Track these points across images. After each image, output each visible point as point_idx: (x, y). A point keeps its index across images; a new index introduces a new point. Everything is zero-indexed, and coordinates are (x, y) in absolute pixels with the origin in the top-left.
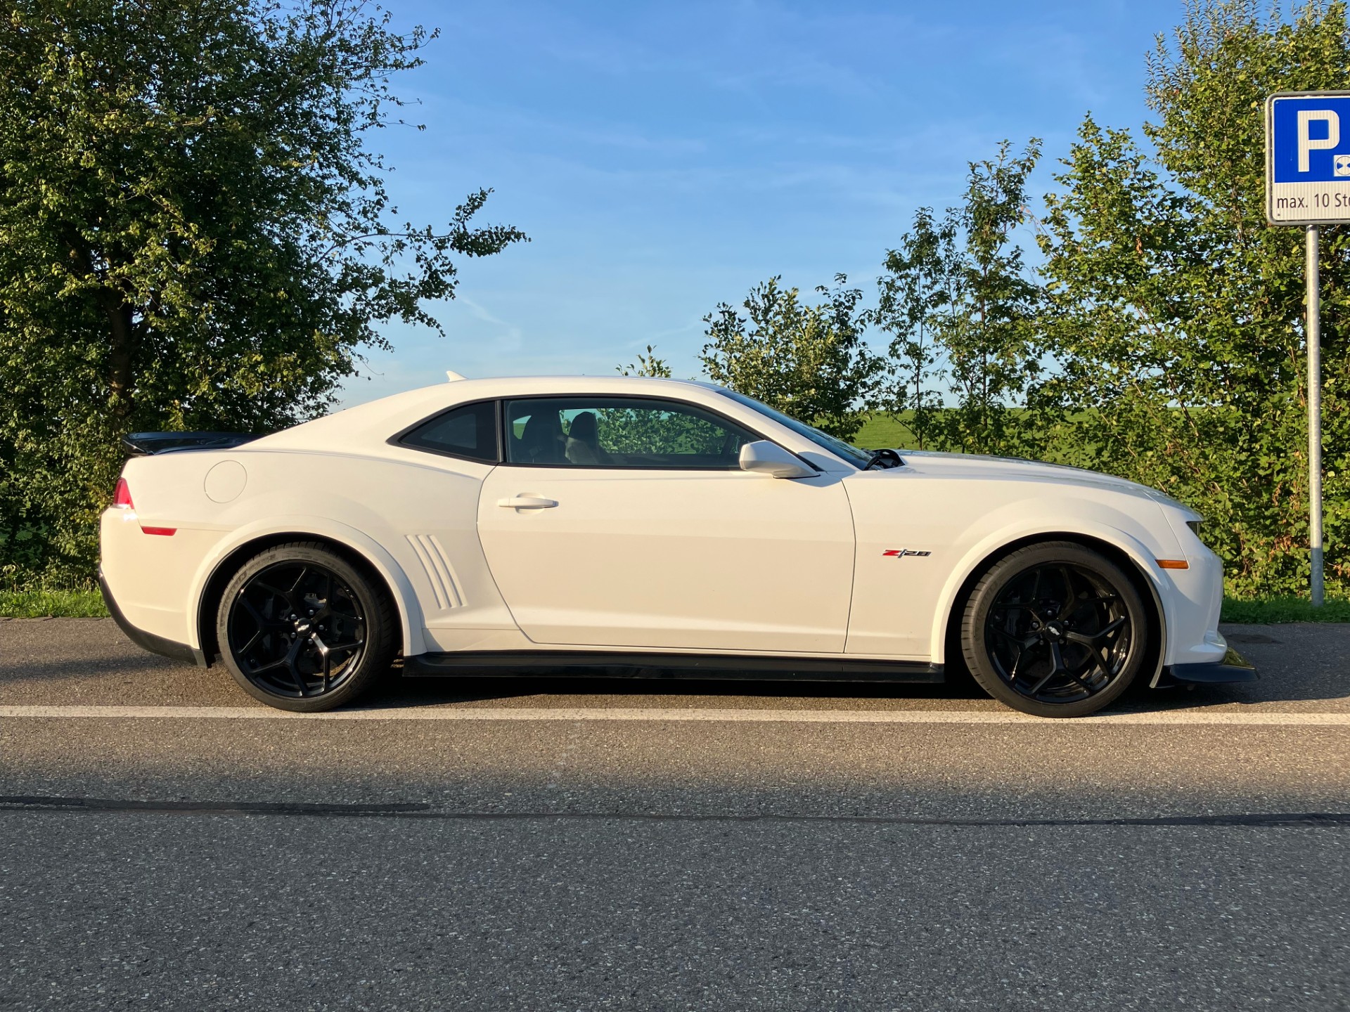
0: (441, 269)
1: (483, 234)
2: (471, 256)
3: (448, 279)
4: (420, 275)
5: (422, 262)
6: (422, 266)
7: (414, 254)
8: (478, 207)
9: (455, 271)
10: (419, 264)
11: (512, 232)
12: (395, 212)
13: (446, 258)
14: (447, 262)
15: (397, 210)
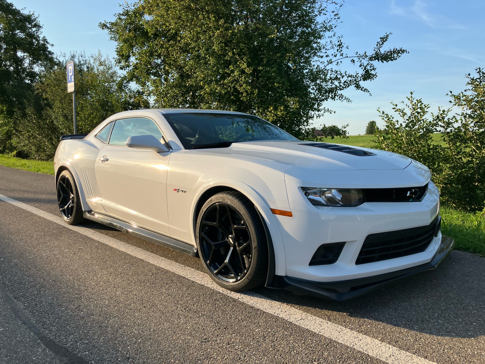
0: (370, 69)
1: (388, 52)
2: (383, 62)
3: (373, 72)
4: (361, 72)
5: (362, 67)
6: (362, 68)
7: (359, 64)
8: (385, 41)
9: (375, 69)
10: (361, 68)
11: (401, 50)
12: (348, 48)
13: (372, 64)
14: (372, 66)
15: (348, 47)
